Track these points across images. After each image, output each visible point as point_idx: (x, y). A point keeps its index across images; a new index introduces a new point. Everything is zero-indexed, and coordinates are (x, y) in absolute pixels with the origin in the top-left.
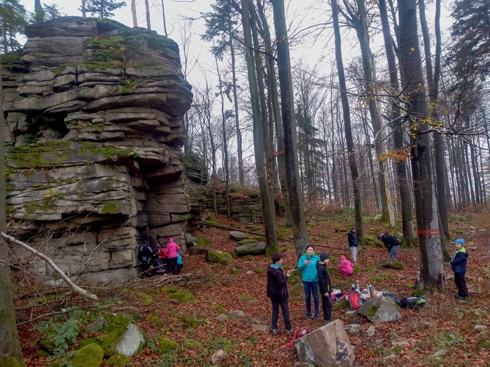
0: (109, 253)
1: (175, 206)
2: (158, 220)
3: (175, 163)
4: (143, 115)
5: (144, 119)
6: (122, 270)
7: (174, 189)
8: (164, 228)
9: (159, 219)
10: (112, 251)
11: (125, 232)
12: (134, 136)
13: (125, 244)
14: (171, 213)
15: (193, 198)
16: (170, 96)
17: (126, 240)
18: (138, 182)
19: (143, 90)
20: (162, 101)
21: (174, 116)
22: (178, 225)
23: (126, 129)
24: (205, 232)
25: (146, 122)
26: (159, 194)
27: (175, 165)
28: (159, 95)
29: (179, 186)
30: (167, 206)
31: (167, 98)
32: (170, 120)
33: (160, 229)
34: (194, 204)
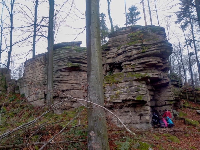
0: (140, 116)
1: (167, 97)
2: (160, 103)
3: (166, 78)
4: (151, 60)
5: (151, 61)
6: (145, 124)
7: (166, 90)
8: (162, 107)
10: (141, 115)
11: (146, 108)
12: (147, 68)
13: (146, 113)
14: (165, 101)
15: (175, 94)
16: (162, 50)
17: (146, 111)
18: (150, 87)
19: (150, 49)
20: (159, 53)
21: (164, 58)
22: (169, 106)
23: (144, 66)
24: (183, 110)
25: (152, 62)
26: (160, 92)
28: (157, 51)
29: (168, 89)
30: (163, 97)
31: (161, 51)
32: (163, 60)
33: (161, 107)
34: (176, 97)
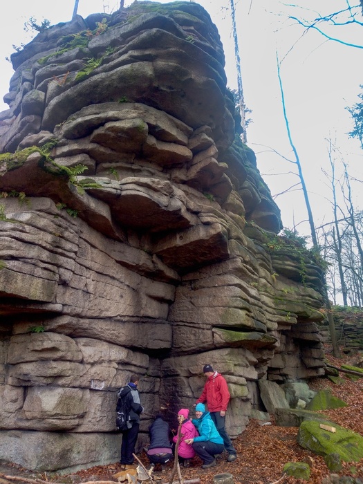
0: (20, 391)
1: (221, 311)
2: (189, 338)
3: (208, 219)
4: (111, 113)
5: (116, 119)
6: (40, 435)
7: (221, 278)
8: (200, 356)
9: (192, 337)
11: (47, 345)
12: (114, 165)
14: (214, 326)
15: (282, 307)
17: (54, 364)
19: (112, 63)
20: (144, 77)
21: (196, 127)
22: (227, 351)
23: (90, 146)
24: (338, 384)
26: (195, 289)
27: (207, 224)
28: (136, 65)
29: (230, 272)
30: (207, 310)
31: (155, 70)
32: (190, 135)
34: (284, 319)
